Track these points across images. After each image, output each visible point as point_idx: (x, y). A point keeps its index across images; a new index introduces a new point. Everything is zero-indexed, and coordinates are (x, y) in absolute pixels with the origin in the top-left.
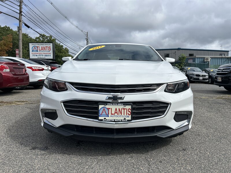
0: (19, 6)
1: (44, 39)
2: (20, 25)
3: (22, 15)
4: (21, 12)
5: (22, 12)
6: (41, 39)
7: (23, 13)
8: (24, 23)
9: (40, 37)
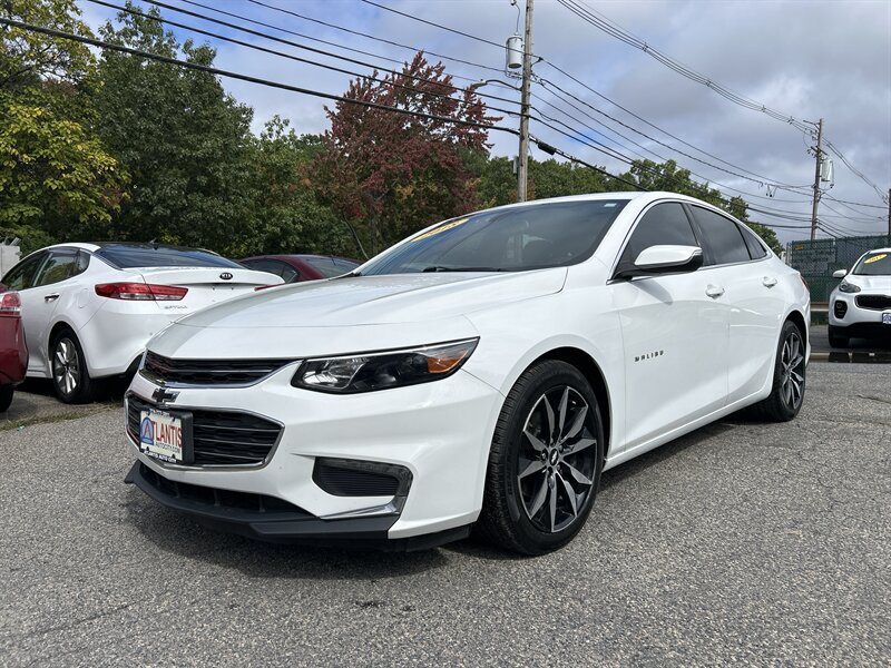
0: (521, 90)
1: (645, 176)
2: (520, 150)
3: (528, 117)
4: (525, 107)
5: (528, 106)
6: (637, 178)
7: (531, 112)
8: (536, 142)
9: (632, 171)
